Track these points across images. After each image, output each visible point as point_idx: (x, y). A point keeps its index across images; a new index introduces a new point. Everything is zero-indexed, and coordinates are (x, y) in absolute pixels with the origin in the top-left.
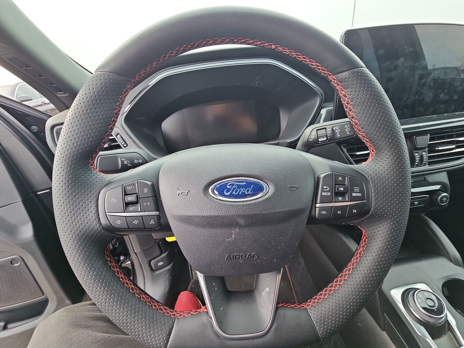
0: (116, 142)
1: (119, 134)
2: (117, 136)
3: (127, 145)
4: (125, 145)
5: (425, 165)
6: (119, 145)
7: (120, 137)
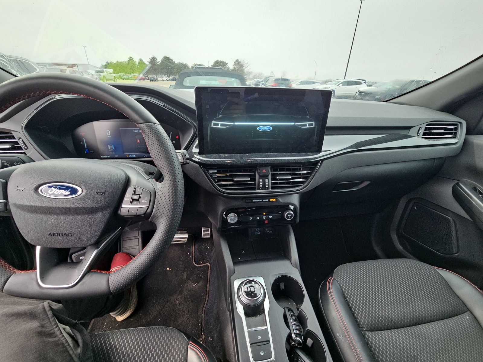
0: (18, 144)
1: (21, 138)
2: (19, 139)
3: (28, 148)
4: (26, 148)
5: (268, 189)
6: (20, 147)
7: (22, 141)
